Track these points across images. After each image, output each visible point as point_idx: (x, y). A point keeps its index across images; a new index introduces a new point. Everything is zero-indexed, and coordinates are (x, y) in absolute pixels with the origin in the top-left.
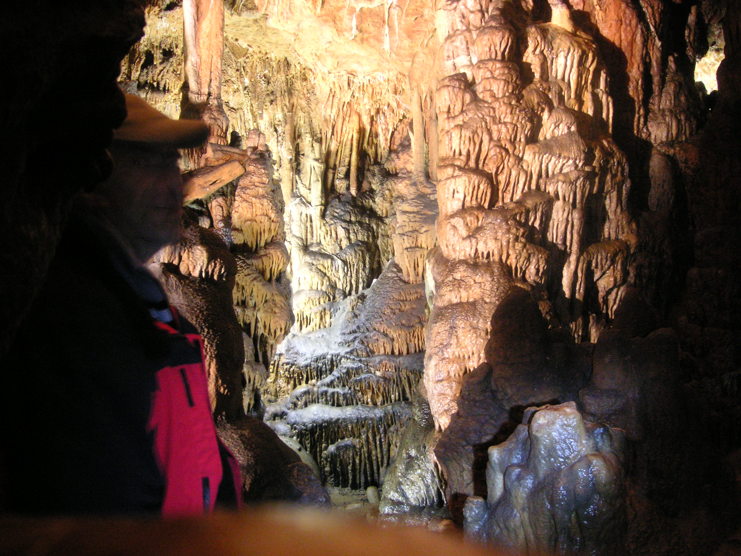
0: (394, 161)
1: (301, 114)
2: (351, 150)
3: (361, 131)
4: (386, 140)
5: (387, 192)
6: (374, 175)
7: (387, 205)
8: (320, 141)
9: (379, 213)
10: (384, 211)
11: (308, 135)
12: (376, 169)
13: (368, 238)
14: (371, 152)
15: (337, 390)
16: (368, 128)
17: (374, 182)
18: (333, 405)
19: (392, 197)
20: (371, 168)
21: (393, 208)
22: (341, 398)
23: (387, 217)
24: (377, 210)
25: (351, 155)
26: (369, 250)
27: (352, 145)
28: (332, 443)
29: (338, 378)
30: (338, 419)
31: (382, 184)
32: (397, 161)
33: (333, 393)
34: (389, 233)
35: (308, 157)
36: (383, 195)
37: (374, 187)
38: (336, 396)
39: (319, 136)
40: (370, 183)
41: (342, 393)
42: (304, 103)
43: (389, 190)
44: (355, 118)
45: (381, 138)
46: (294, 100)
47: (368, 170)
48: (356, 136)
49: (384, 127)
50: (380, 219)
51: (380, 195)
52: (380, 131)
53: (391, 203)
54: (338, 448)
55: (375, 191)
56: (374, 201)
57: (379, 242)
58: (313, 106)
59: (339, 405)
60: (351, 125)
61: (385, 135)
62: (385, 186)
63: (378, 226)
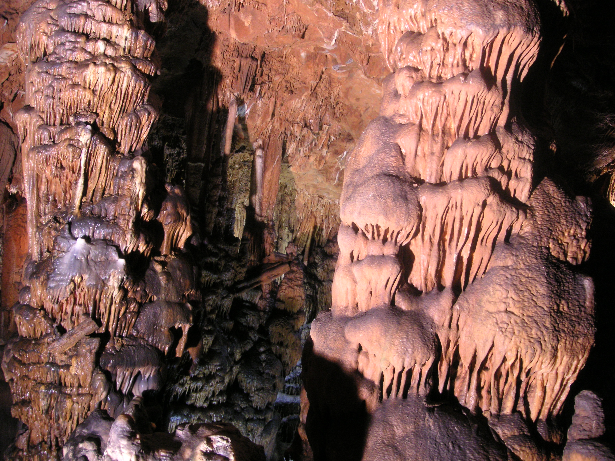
0: (331, 247)
1: (285, 215)
2: (308, 238)
3: (315, 227)
4: (327, 233)
5: (326, 266)
6: (317, 254)
7: (325, 274)
8: (292, 231)
9: (319, 278)
10: (323, 278)
11: (287, 228)
12: (319, 250)
13: (313, 293)
14: (317, 239)
15: (292, 385)
16: (319, 225)
17: (317, 258)
18: (288, 394)
19: (328, 269)
20: (316, 249)
21: (328, 277)
22: (294, 390)
23: (324, 281)
24: (318, 276)
25: (307, 241)
26: (313, 301)
27: (309, 235)
28: (285, 416)
29: (293, 378)
30: (292, 403)
31: (323, 261)
32: (333, 248)
33: (289, 387)
34: (324, 291)
35: (285, 241)
36: (323, 268)
37: (317, 261)
38: (291, 389)
39: (292, 228)
40: (314, 258)
41: (295, 387)
42: (287, 208)
43: (327, 265)
44: (313, 219)
45: (324, 232)
46: (284, 207)
47: (314, 250)
48: (312, 230)
49: (327, 226)
50: (320, 282)
51: (321, 267)
52: (324, 227)
53: (328, 273)
54: (289, 420)
55: (317, 264)
56: (317, 271)
57: (318, 296)
58: (292, 210)
59: (291, 394)
60: (310, 224)
61: (327, 230)
62: (325, 262)
63: (319, 286)
